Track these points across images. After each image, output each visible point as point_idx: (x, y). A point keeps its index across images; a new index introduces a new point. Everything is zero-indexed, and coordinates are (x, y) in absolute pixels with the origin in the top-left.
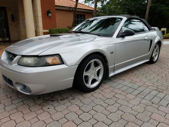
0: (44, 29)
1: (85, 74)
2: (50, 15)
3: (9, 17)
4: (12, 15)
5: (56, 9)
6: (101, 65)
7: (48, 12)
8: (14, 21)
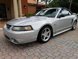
0: (22, 14)
1: (42, 35)
2: (25, 7)
4: (8, 8)
5: (28, 5)
6: (50, 31)
7: (25, 6)
8: (9, 10)
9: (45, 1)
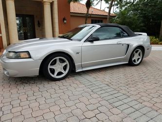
0: (60, 33)
2: (65, 21)
3: (36, 24)
4: (38, 22)
5: (71, 16)
7: (64, 19)
8: (39, 26)
9: (119, 6)
